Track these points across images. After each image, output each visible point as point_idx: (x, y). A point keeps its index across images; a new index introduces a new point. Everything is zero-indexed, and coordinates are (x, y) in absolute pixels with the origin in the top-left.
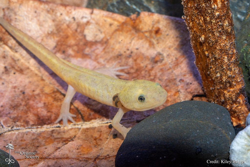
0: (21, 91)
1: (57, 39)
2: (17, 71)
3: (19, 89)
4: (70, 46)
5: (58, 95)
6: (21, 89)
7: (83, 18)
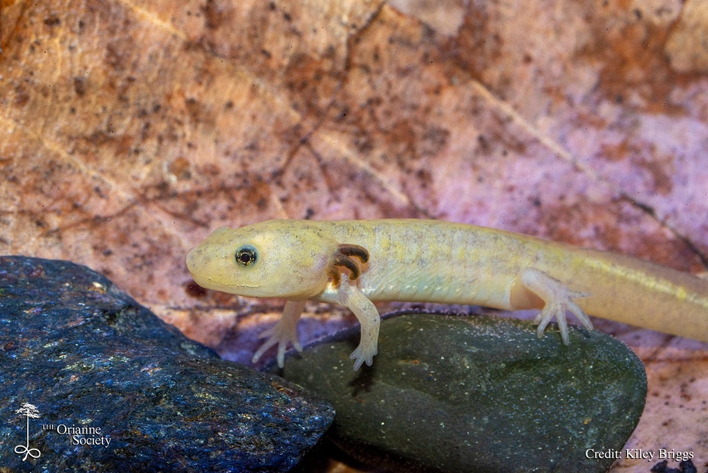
0: (530, 199)
1: (599, 66)
2: (510, 146)
3: (521, 193)
4: (633, 85)
5: (627, 208)
6: (527, 193)
7: (660, 12)
